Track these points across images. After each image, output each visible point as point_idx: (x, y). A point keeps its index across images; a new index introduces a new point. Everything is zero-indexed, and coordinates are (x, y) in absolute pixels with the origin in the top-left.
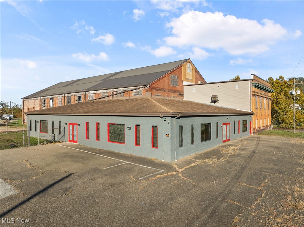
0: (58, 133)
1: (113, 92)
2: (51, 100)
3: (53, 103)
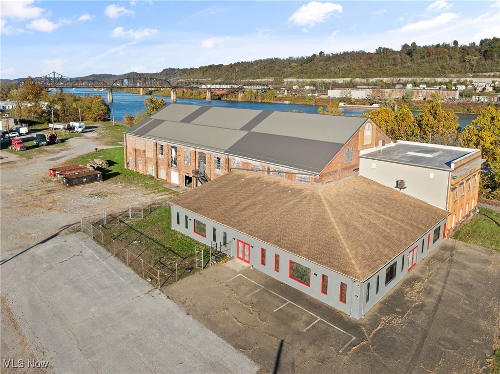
0: (222, 243)
1: (269, 168)
2: (173, 150)
3: (176, 154)
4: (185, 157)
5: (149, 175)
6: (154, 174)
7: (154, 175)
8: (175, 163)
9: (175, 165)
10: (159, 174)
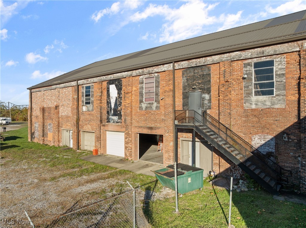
2: (113, 89)
4: (141, 94)
5: (64, 146)
6: (71, 144)
7: (71, 146)
8: (117, 113)
9: (116, 118)
10: (81, 143)
